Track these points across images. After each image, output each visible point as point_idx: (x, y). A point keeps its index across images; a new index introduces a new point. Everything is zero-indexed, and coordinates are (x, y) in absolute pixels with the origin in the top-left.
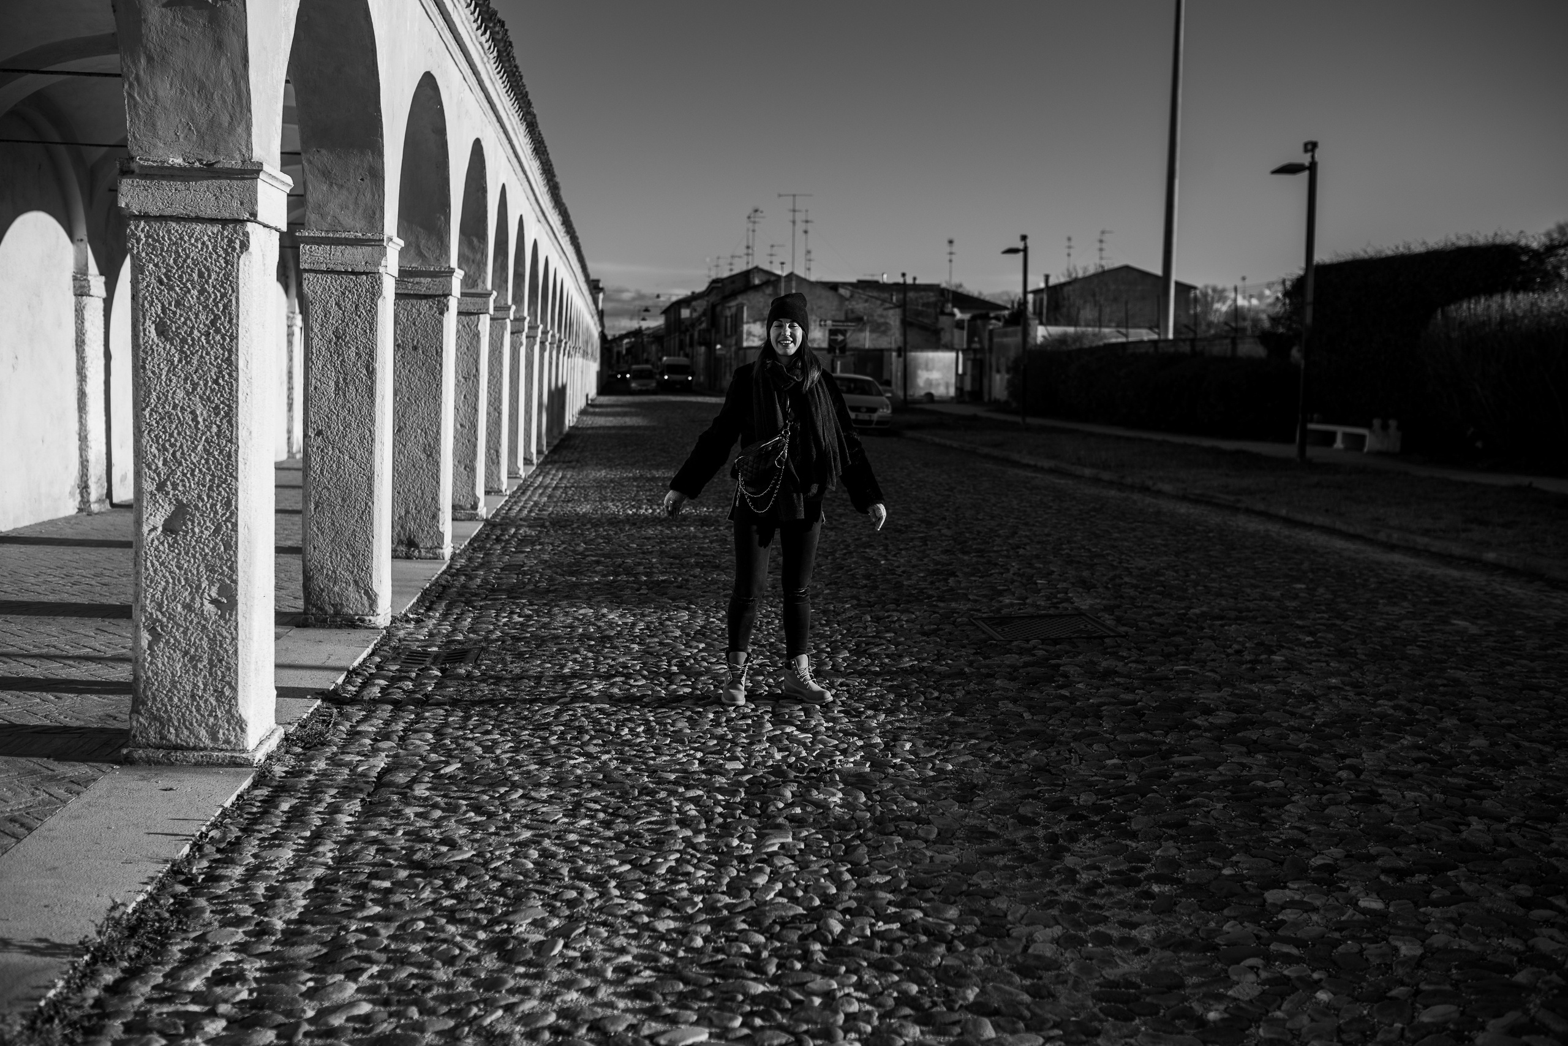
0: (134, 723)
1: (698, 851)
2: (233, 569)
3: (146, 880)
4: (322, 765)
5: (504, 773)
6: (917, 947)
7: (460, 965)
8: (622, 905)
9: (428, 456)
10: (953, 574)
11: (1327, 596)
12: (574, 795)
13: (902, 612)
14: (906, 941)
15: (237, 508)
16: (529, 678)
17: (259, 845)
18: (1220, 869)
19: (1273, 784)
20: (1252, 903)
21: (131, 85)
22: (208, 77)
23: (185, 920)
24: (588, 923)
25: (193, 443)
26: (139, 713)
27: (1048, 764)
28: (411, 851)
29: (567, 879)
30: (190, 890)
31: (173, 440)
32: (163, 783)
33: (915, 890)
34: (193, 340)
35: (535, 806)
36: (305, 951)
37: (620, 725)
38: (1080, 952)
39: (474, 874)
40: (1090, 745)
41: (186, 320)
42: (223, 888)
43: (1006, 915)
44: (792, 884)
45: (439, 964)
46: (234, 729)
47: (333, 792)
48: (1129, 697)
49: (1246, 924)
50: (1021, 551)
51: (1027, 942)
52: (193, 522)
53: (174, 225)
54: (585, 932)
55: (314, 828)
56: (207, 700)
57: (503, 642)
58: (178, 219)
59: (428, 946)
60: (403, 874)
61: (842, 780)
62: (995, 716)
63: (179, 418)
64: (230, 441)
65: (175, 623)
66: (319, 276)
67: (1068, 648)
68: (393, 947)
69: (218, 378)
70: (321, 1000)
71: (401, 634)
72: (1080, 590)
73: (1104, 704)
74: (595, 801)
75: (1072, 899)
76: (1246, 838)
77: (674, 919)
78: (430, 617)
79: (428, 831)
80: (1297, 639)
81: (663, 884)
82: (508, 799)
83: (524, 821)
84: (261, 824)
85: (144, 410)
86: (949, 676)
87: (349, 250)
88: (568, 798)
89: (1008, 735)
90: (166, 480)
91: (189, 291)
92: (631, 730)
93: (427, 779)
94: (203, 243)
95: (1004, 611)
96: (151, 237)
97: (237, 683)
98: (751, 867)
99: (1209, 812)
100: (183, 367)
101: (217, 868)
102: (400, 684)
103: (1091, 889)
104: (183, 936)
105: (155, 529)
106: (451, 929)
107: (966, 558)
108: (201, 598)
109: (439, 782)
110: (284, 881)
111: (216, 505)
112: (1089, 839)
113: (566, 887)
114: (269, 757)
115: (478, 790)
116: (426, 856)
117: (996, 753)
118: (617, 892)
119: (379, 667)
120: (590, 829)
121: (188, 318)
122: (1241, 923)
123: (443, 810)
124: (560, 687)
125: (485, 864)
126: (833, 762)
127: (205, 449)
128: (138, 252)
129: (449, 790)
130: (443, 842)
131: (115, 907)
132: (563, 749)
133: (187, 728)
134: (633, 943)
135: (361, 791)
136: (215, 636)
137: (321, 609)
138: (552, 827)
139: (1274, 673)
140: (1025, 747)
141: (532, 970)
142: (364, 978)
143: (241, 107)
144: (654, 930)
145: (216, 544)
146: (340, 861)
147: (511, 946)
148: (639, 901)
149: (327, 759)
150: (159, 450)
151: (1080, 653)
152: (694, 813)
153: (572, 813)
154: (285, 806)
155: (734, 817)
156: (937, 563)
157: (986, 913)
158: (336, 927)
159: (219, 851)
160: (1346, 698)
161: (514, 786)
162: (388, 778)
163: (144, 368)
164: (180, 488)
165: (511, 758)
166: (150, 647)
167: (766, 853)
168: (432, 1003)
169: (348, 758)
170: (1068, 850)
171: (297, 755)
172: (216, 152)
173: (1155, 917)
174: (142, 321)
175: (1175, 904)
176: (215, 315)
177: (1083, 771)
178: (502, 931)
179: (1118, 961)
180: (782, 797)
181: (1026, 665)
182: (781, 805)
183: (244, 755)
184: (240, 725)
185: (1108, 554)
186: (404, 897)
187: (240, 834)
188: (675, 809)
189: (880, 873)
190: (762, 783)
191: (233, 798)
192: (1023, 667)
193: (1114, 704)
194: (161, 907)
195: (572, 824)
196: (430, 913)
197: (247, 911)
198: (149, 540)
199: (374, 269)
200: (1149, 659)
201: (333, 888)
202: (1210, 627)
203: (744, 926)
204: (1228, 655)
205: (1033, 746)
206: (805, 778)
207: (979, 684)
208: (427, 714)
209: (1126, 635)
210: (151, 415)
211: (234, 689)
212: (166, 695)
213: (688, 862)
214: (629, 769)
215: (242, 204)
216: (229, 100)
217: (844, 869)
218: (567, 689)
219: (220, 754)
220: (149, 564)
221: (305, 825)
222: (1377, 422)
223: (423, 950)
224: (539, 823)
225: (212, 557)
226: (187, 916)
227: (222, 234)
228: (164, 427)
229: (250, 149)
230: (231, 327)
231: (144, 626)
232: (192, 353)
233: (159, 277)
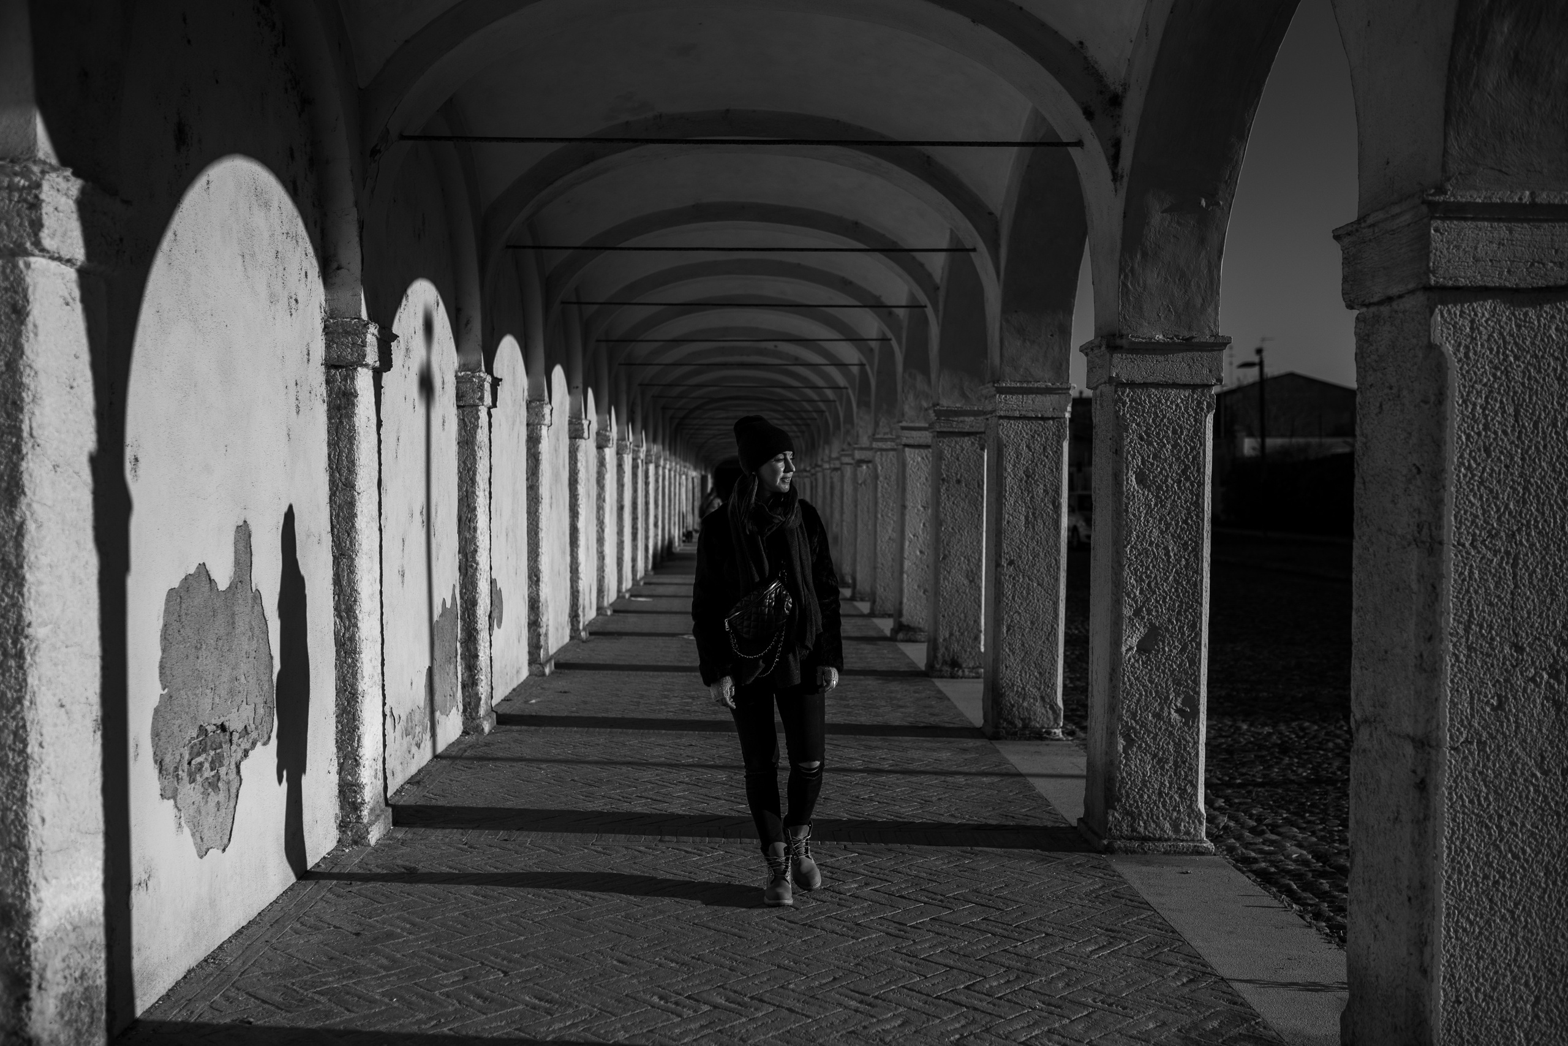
0: (1111, 818)
2: (1198, 682)
9: (971, 582)
15: (1201, 630)
21: (1126, 276)
22: (1189, 267)
25: (1165, 574)
26: (1116, 808)
31: (1148, 572)
34: (1167, 486)
41: (1161, 470)
52: (1164, 643)
53: (1154, 390)
56: (1172, 797)
58: (1157, 385)
63: (1154, 553)
64: (1196, 572)
65: (1147, 730)
66: (1012, 422)
69: (1187, 519)
85: (1126, 547)
87: (1039, 399)
90: (1142, 607)
91: (1165, 446)
94: (1177, 405)
96: (1135, 401)
97: (1198, 782)
100: (1158, 510)
105: (1131, 648)
108: (1169, 708)
111: (1183, 627)
121: (1163, 468)
127: (1175, 579)
128: (1124, 414)
133: (1154, 821)
136: (1180, 741)
137: (1012, 723)
143: (1213, 290)
145: (1183, 660)
150: (1136, 581)
163: (1126, 511)
164: (1154, 613)
166: (1125, 751)
172: (1190, 329)
174: (1126, 471)
176: (1186, 466)
183: (1204, 845)
184: (1197, 818)
198: (1127, 658)
199: (1060, 415)
210: (1131, 551)
211: (1196, 787)
212: (1138, 793)
215: (1210, 371)
216: (1205, 286)
219: (1185, 844)
220: (1126, 679)
225: (1179, 672)
227: (1193, 397)
228: (1142, 561)
229: (1216, 325)
230: (1198, 475)
231: (1120, 733)
232: (1165, 497)
233: (1140, 434)
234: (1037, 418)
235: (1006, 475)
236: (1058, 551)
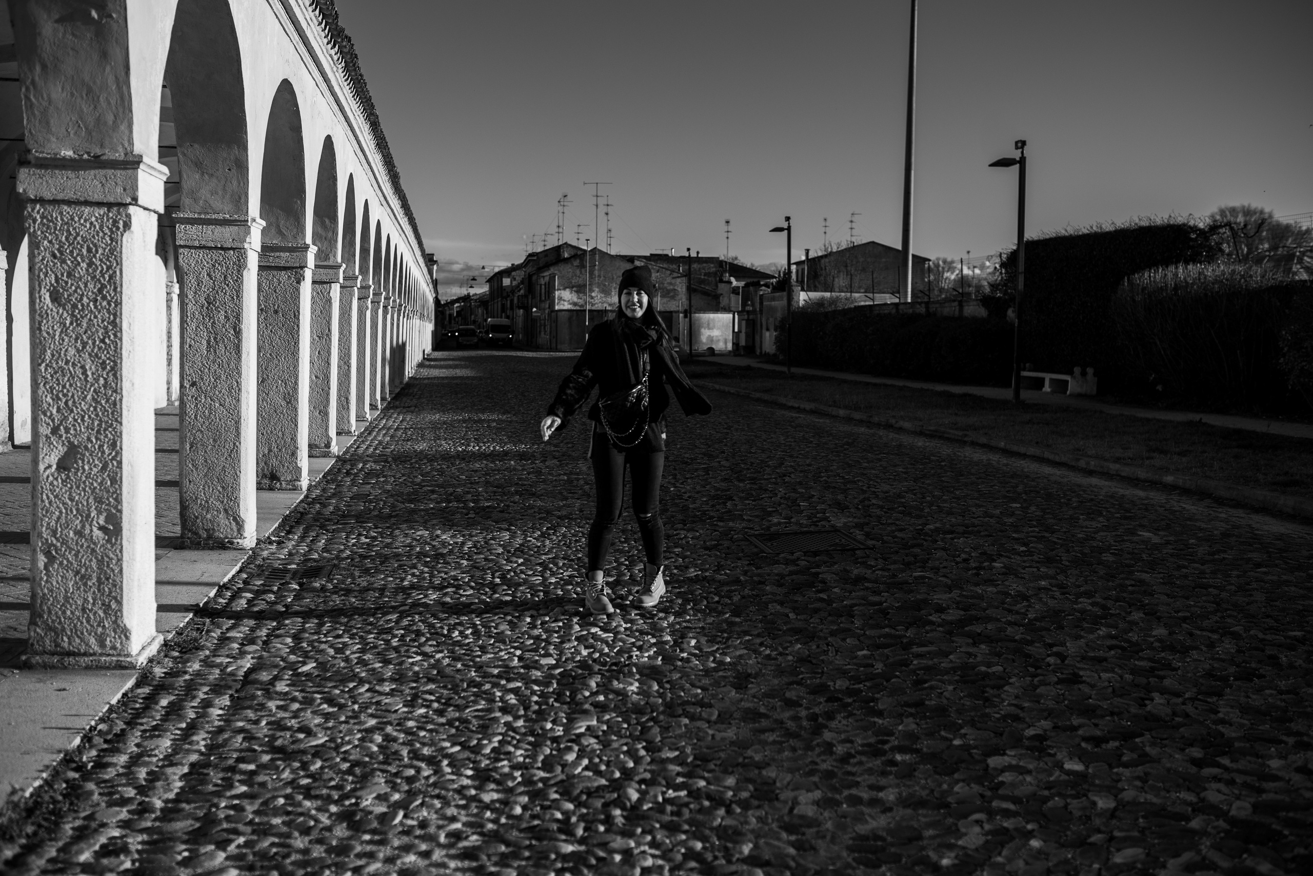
0: (32, 634)
1: (517, 733)
2: (118, 500)
3: (41, 768)
4: (196, 666)
5: (353, 671)
6: (701, 810)
7: (314, 835)
8: (453, 780)
9: (288, 403)
10: (730, 498)
11: (1037, 513)
12: (412, 688)
13: (688, 530)
14: (692, 806)
15: (121, 449)
16: (374, 590)
17: (141, 736)
18: (951, 740)
19: (994, 669)
20: (977, 768)
21: (27, 89)
22: (95, 83)
23: (76, 801)
24: (424, 797)
25: (83, 393)
26: (36, 624)
27: (809, 656)
28: (273, 738)
29: (406, 759)
30: (81, 776)
31: (65, 391)
32: (56, 685)
33: (699, 763)
34: (83, 305)
35: (379, 698)
36: (181, 826)
37: (451, 629)
38: (836, 811)
39: (326, 757)
40: (844, 640)
41: (76, 288)
42: (110, 773)
43: (775, 782)
44: (597, 760)
45: (296, 834)
46: (120, 637)
47: (206, 689)
48: (876, 599)
49: (972, 785)
50: (787, 479)
51: (793, 803)
52: (83, 461)
53: (66, 207)
54: (422, 804)
55: (189, 720)
56: (95, 613)
57: (352, 560)
58: (69, 203)
59: (286, 819)
60: (266, 758)
61: (639, 672)
62: (765, 617)
63: (70, 372)
64: (115, 391)
65: (68, 547)
66: (193, 251)
67: (826, 559)
68: (257, 820)
69: (104, 338)
70: (194, 867)
71: (265, 554)
72: (836, 510)
73: (856, 605)
74: (431, 693)
75: (830, 768)
76: (973, 714)
77: (497, 791)
78: (289, 539)
79: (287, 721)
80: (1014, 549)
81: (488, 762)
82: (356, 693)
83: (370, 711)
84: (143, 718)
85: (40, 365)
86: (727, 584)
87: (219, 229)
88: (407, 691)
89: (776, 632)
90: (59, 426)
91: (79, 264)
92: (461, 633)
93: (287, 677)
94: (91, 223)
95: (773, 529)
96: (46, 217)
97: (122, 598)
98: (562, 746)
99: (942, 693)
100: (74, 328)
101: (104, 756)
102: (264, 597)
103: (845, 759)
104: (74, 815)
105: (50, 466)
106: (308, 804)
107: (741, 485)
108: (91, 526)
109: (297, 680)
110: (163, 766)
111: (103, 446)
112: (844, 718)
113: (406, 766)
114: (151, 660)
115: (330, 685)
116: (286, 742)
117: (766, 647)
118: (448, 770)
119: (246, 582)
120: (426, 717)
121: (78, 287)
122: (968, 785)
123: (301, 703)
124: (400, 597)
125: (337, 748)
126: (631, 657)
127: (93, 399)
128: (34, 231)
129: (306, 685)
130: (300, 730)
131: (14, 792)
132: (403, 649)
133: (78, 637)
134: (463, 812)
135: (230, 688)
136: (102, 558)
138: (394, 716)
139: (995, 577)
140: (790, 642)
141: (377, 838)
142: (232, 848)
143: (124, 107)
144: (480, 801)
145: (104, 479)
146: (211, 748)
147: (358, 818)
148: (468, 777)
149: (201, 661)
150: (53, 400)
151: (836, 563)
152: (514, 701)
153: (411, 704)
154: (164, 702)
155: (547, 704)
156: (717, 489)
157: (759, 781)
158: (207, 805)
159: (106, 741)
160: (1053, 597)
161: (361, 682)
162: (253, 676)
163: (40, 329)
164: (72, 432)
165: (359, 658)
166: (46, 568)
167: (575, 734)
168: (290, 868)
169: (218, 660)
170: (826, 727)
171: (175, 658)
172: (102, 146)
173: (897, 781)
174: (38, 289)
175: (915, 770)
176: (102, 285)
177: (839, 661)
178: (351, 805)
179: (868, 818)
180: (588, 687)
181: (791, 573)
182: (587, 694)
183: (128, 659)
184: (125, 633)
185: (859, 481)
186: (267, 778)
187: (124, 727)
188: (498, 699)
189: (670, 749)
190: (571, 676)
191: (119, 696)
192: (788, 575)
193: (864, 605)
194: (55, 791)
195: (411, 712)
196: (289, 791)
197: (130, 792)
198: (45, 476)
199: (240, 246)
200: (892, 567)
201: (205, 771)
202: (942, 540)
203: (556, 796)
204: (957, 563)
205: (797, 641)
206: (607, 671)
207: (752, 590)
208: (287, 622)
209: (873, 548)
210: (46, 369)
211: (120, 603)
212: (60, 609)
213: (509, 743)
214: (459, 666)
215: (125, 190)
216: (113, 102)
217: (640, 746)
218: (406, 599)
219: (108, 659)
220: (45, 497)
221: (181, 718)
222: (1077, 370)
223: (284, 823)
224: (383, 712)
225: (100, 490)
226: (78, 798)
227: (108, 216)
228: (57, 380)
229: (131, 143)
230: (115, 295)
231: (41, 550)
232: (81, 317)
233: (53, 252)
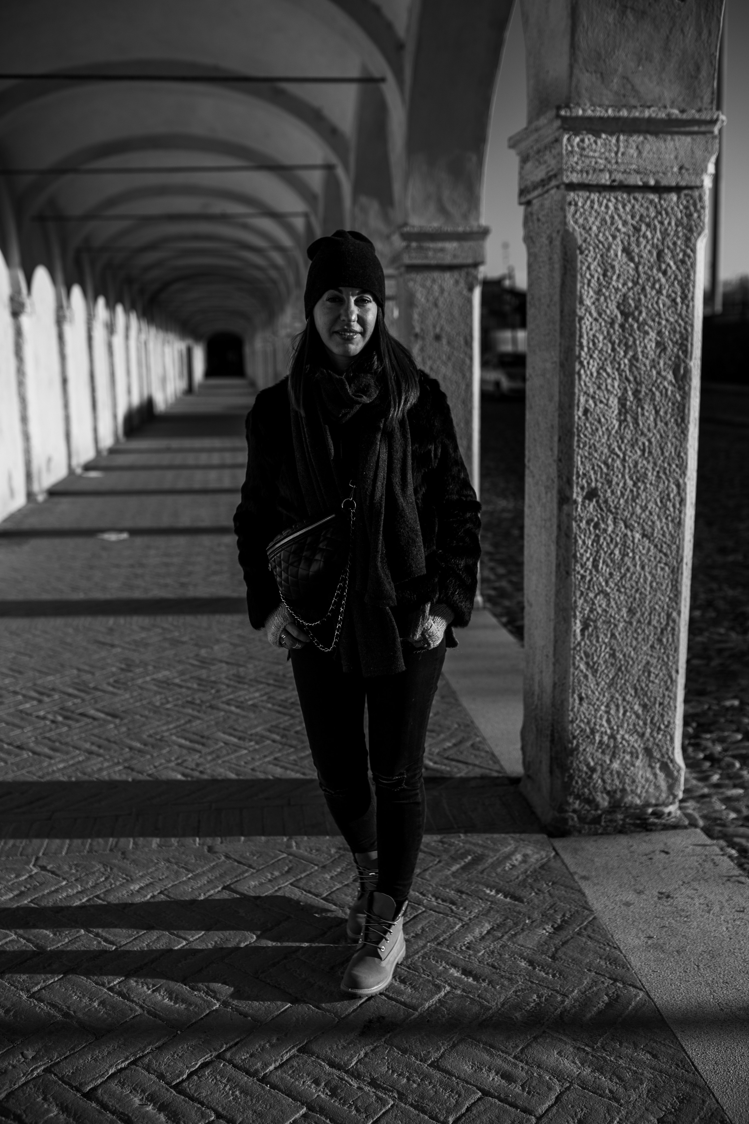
66: (595, 196)
137: (590, 801)
199: (694, 181)
234: (646, 188)
235: (581, 311)
236: (683, 467)
